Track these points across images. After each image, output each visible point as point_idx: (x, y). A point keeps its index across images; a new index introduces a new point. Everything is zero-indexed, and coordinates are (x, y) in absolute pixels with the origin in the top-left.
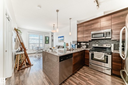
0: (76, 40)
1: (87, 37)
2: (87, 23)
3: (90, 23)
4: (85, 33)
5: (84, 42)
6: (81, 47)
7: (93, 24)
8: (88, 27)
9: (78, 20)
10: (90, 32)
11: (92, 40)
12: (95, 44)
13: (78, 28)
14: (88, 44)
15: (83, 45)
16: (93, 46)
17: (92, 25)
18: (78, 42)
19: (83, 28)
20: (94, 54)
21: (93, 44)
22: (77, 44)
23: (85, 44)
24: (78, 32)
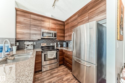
1: (35, 34)
2: (36, 17)
3: (40, 18)
4: (32, 28)
7: (43, 21)
8: (38, 22)
10: (39, 29)
11: (42, 38)
12: (43, 44)
14: (35, 43)
15: (28, 45)
16: (42, 45)
17: (42, 22)
18: (17, 41)
21: (42, 44)
23: (32, 43)
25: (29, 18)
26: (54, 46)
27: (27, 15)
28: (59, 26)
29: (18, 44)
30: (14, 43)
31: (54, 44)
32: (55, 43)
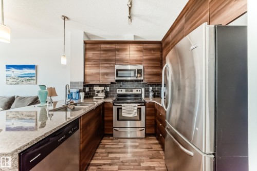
0: (82, 80)
1: (107, 74)
2: (108, 46)
3: (114, 46)
4: (103, 65)
5: (100, 85)
6: (94, 98)
7: (119, 50)
8: (110, 54)
9: (85, 31)
10: (112, 65)
11: (117, 81)
12: (120, 90)
13: (86, 50)
14: (108, 88)
15: (98, 92)
16: (118, 92)
17: (117, 53)
18: (86, 85)
19: (99, 52)
20: (121, 108)
21: (118, 90)
22: (84, 89)
23: (103, 88)
24: (86, 60)
25: (99, 50)
26: (141, 94)
27: (96, 46)
28: (148, 54)
29: (87, 89)
30: (82, 88)
31: (140, 91)
32: (143, 90)
